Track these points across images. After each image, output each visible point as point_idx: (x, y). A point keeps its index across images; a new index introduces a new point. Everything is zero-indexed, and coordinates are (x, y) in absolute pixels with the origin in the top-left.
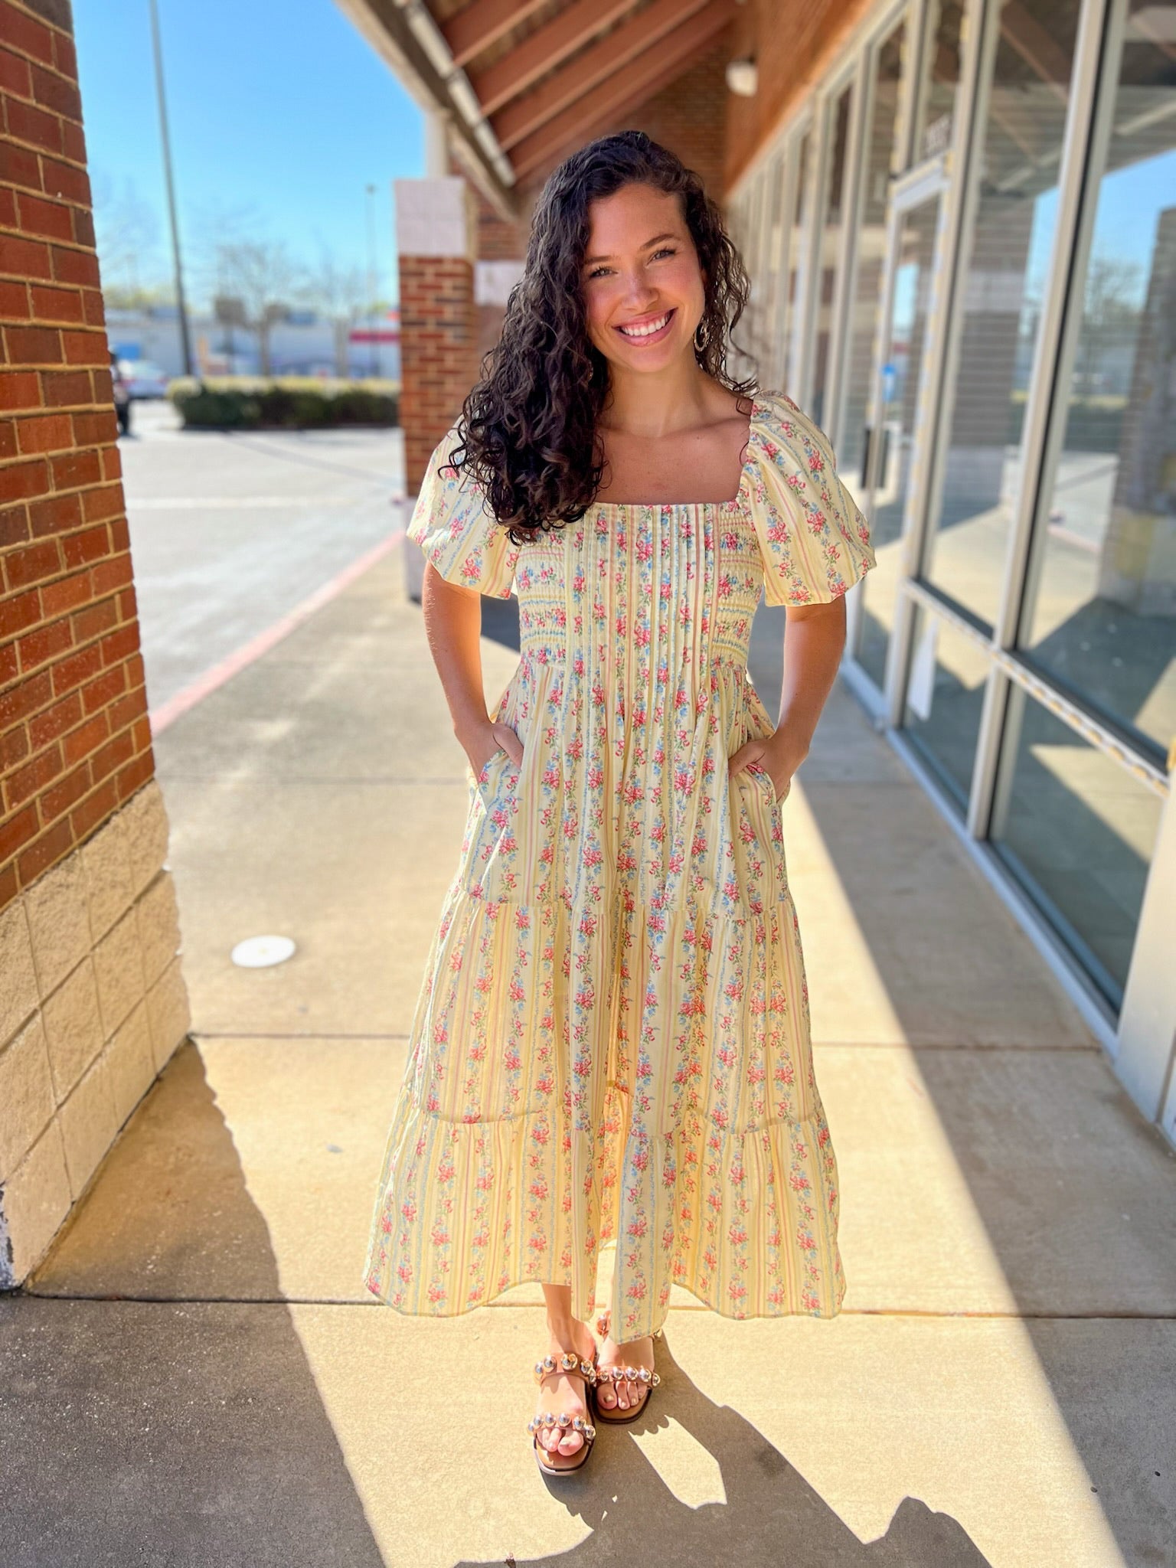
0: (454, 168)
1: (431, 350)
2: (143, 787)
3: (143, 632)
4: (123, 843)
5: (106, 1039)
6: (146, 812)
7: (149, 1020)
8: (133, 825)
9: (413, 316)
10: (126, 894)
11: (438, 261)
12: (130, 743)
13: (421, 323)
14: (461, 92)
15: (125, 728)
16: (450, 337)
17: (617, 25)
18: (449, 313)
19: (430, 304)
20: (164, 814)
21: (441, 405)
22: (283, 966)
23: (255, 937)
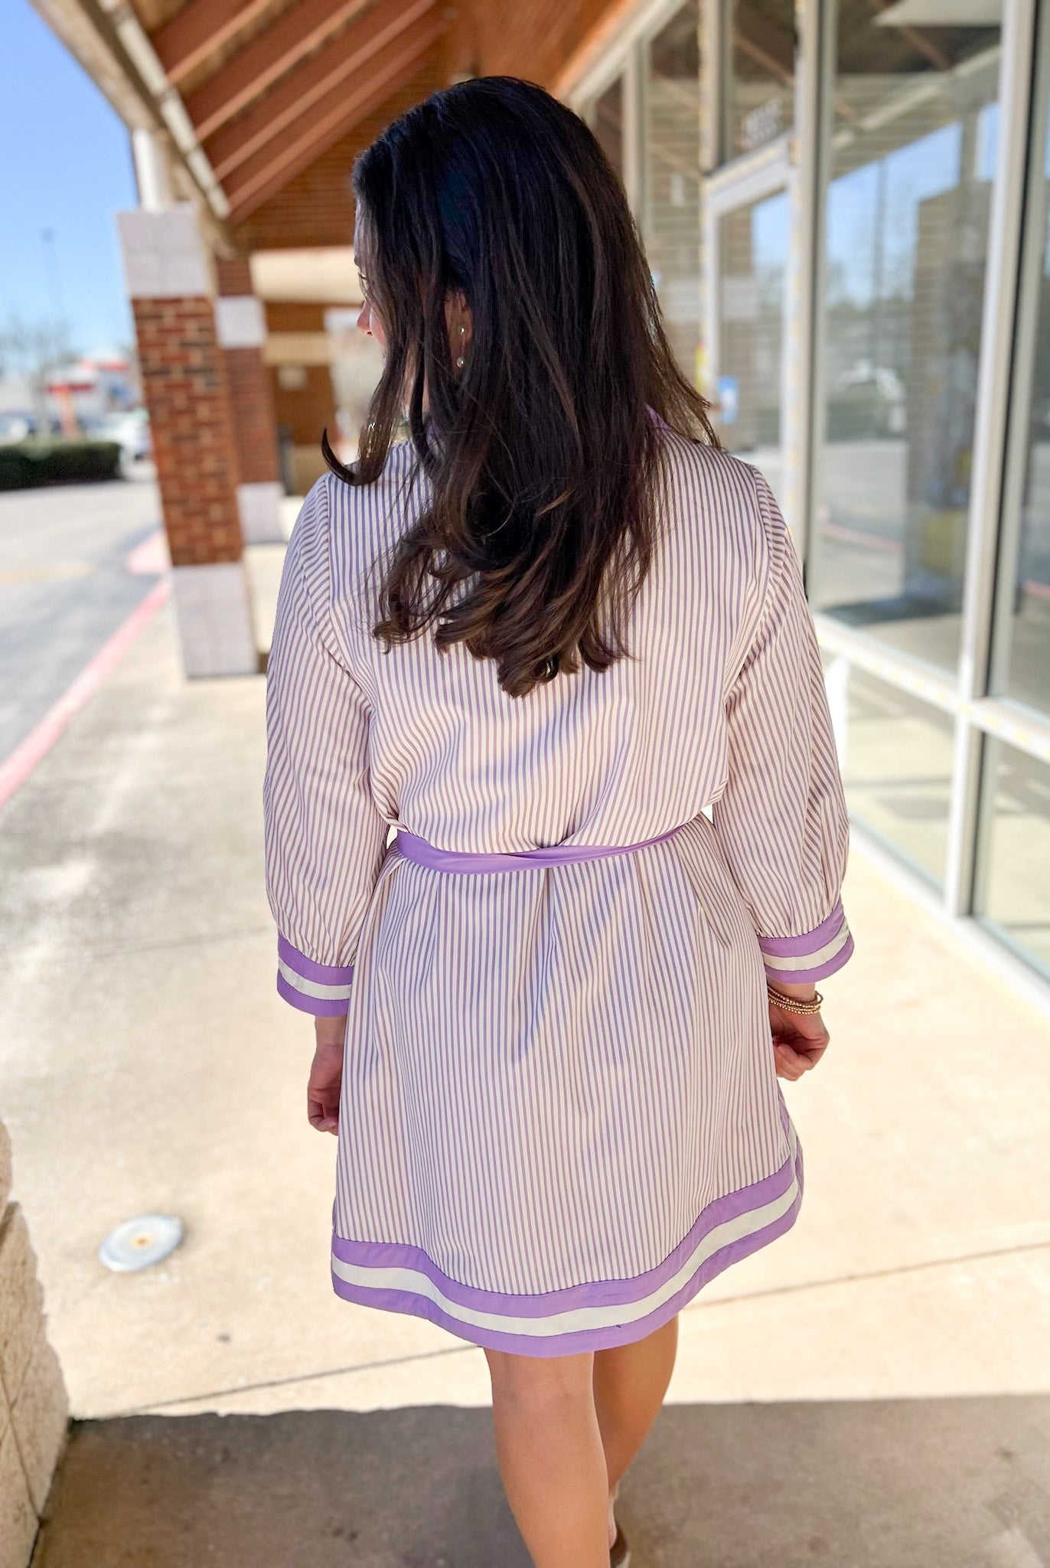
0: (180, 198)
1: (180, 400)
7: (19, 1446)
9: (155, 362)
11: (177, 301)
13: (164, 372)
14: (174, 113)
16: (199, 385)
17: (328, 43)
18: (196, 358)
19: (173, 348)
21: (197, 460)
22: (174, 1263)
23: (124, 1221)
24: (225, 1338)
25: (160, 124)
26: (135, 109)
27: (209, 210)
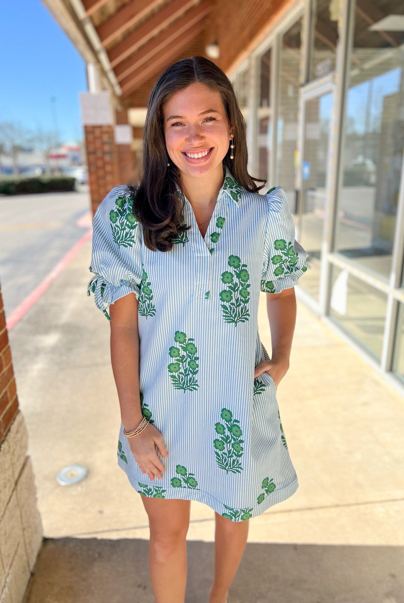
0: (104, 89)
1: (100, 164)
2: (15, 419)
3: (10, 336)
4: (8, 456)
5: (6, 574)
6: (17, 432)
7: (25, 545)
8: (11, 444)
9: (91, 150)
10: (11, 486)
11: (100, 127)
12: (7, 398)
13: (95, 153)
14: (103, 57)
15: (4, 391)
16: (107, 158)
18: (107, 148)
19: (98, 145)
20: (25, 428)
21: (105, 186)
22: (84, 483)
23: (66, 466)
24: (101, 512)
25: (98, 61)
26: (89, 56)
27: (114, 93)
